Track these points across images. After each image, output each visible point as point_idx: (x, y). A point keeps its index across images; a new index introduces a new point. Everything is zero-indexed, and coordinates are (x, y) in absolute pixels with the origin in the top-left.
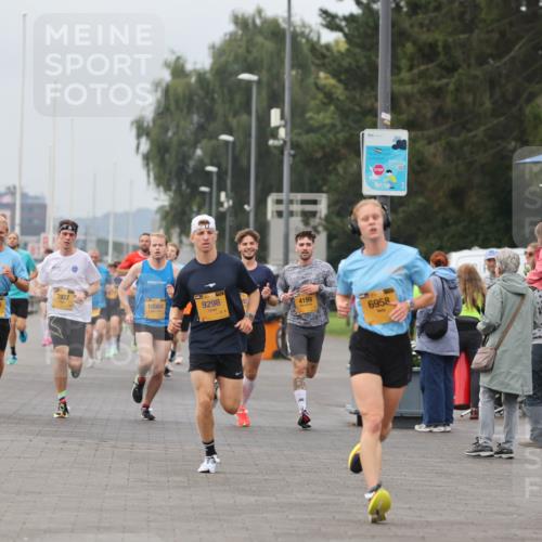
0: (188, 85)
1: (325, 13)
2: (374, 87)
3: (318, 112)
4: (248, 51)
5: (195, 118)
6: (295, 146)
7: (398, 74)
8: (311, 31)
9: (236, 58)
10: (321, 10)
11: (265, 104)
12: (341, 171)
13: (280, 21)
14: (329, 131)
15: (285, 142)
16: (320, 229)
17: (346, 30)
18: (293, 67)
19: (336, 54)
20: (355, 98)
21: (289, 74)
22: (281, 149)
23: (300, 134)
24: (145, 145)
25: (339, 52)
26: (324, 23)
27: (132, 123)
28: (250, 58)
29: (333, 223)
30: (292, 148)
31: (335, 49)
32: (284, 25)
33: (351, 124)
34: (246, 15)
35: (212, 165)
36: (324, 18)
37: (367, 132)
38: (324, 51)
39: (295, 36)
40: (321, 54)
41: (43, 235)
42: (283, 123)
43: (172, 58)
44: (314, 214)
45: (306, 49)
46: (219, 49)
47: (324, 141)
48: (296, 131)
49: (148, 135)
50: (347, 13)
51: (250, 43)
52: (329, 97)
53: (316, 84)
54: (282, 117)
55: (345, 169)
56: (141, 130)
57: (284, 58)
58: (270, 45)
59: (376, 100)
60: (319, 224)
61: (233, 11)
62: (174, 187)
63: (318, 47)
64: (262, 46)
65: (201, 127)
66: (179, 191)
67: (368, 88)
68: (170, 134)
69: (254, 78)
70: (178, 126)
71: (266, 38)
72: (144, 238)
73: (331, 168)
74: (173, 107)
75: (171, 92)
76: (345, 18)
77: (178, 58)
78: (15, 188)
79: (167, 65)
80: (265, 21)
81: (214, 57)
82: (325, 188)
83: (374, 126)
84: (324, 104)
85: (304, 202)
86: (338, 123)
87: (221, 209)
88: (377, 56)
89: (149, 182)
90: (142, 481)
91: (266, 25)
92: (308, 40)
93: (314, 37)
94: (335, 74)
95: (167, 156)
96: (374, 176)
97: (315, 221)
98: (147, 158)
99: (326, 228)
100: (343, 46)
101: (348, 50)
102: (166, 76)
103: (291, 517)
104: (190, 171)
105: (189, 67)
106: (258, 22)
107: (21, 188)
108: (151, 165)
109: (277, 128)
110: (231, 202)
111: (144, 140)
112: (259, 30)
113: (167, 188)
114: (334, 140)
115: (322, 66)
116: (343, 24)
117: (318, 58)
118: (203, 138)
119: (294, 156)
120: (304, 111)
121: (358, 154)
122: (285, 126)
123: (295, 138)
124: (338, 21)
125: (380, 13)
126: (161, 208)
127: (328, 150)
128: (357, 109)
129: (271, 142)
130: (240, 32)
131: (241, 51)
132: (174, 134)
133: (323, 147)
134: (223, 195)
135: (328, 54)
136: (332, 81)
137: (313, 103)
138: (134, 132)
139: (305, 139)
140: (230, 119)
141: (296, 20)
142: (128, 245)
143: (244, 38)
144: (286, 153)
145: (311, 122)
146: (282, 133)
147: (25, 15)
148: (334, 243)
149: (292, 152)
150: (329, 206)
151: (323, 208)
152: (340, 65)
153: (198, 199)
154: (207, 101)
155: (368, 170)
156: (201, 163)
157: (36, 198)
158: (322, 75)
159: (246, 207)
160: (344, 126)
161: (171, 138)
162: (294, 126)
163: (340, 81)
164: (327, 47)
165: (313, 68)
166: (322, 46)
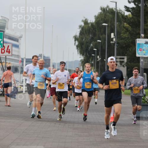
0: (89, 26)
1: (126, 7)
2: (139, 27)
3: (124, 34)
4: (105, 17)
5: (91, 35)
6: (118, 43)
7: (146, 24)
8: (122, 12)
9: (102, 19)
10: (125, 6)
11: (109, 32)
12: (130, 50)
13: (114, 9)
14: (127, 39)
15: (115, 42)
16: (125, 66)
17: (132, 11)
18: (117, 22)
19: (129, 18)
20: (134, 30)
21: (116, 24)
22: (114, 44)
23: (119, 40)
24: (77, 43)
25: (130, 17)
26: (126, 10)
27: (73, 37)
28: (105, 19)
29: (128, 64)
30: (117, 44)
31: (129, 17)
32: (115, 10)
33: (133, 37)
34: (104, 8)
35: (95, 48)
36: (126, 8)
37: (137, 39)
38: (126, 17)
39: (118, 13)
40: (125, 18)
41: (49, 67)
42: (115, 37)
43: (84, 19)
44: (123, 62)
45: (121, 17)
46: (97, 17)
47: (126, 42)
48: (118, 39)
49: (78, 40)
50: (132, 7)
51: (105, 15)
52: (127, 30)
53: (123, 26)
54: (114, 35)
55: (132, 50)
56: (76, 39)
57: (115, 19)
58: (111, 16)
59: (140, 31)
60: (125, 65)
61: (101, 7)
62: (85, 54)
63: (124, 16)
64: (109, 16)
65: (92, 38)
66: (86, 55)
67: (138, 27)
68: (84, 40)
69: (107, 25)
70: (86, 38)
71: (110, 14)
72: (77, 69)
73: (128, 49)
74: (84, 33)
75: (84, 28)
76: (131, 8)
77: (86, 19)
78: (41, 54)
79: (83, 21)
80: (109, 9)
81: (95, 19)
82: (126, 55)
83: (139, 38)
84: (126, 32)
85: (120, 58)
86: (129, 37)
87: (98, 60)
88: (140, 19)
89: (78, 53)
90: (76, 134)
91: (110, 10)
92: (121, 14)
93: (123, 13)
94: (129, 24)
95: (83, 46)
96: (139, 52)
97: (123, 64)
98: (77, 46)
99: (126, 66)
100: (131, 16)
101: (132, 17)
102: (83, 24)
103: (117, 144)
104: (89, 50)
105: (89, 22)
106: (108, 9)
107: (43, 55)
108: (79, 48)
109: (113, 38)
110: (100, 59)
111: (77, 42)
112: (108, 12)
113: (83, 55)
114: (128, 42)
115: (125, 22)
116: (131, 10)
117: (124, 19)
118: (93, 41)
119: (117, 46)
120: (120, 34)
121: (135, 45)
122: (115, 38)
123: (118, 41)
124: (129, 9)
125: (141, 7)
126: (81, 60)
127: (127, 44)
128: (135, 33)
129: (111, 42)
130: (103, 12)
131: (103, 17)
132: (85, 40)
133: (125, 44)
134: (98, 56)
135: (127, 18)
136: (128, 26)
137: (123, 32)
138: (74, 39)
139: (120, 41)
140: (100, 36)
141: (118, 9)
142: (72, 70)
143: (104, 14)
144: (115, 45)
145: (122, 37)
146: (114, 39)
147: (44, 8)
148: (129, 70)
149: (117, 45)
150: (127, 60)
151: (125, 60)
152: (130, 21)
153: (91, 57)
154: (94, 31)
155: (138, 50)
156: (92, 48)
157: (48, 57)
158: (125, 24)
159: (104, 60)
160: (131, 38)
161: (84, 41)
162: (117, 38)
163: (130, 25)
164: (127, 16)
165: (123, 22)
166: (125, 16)
